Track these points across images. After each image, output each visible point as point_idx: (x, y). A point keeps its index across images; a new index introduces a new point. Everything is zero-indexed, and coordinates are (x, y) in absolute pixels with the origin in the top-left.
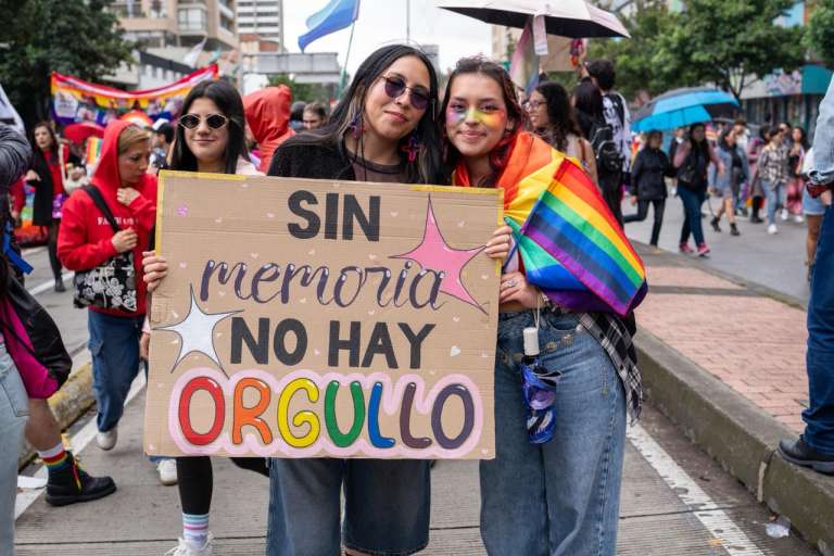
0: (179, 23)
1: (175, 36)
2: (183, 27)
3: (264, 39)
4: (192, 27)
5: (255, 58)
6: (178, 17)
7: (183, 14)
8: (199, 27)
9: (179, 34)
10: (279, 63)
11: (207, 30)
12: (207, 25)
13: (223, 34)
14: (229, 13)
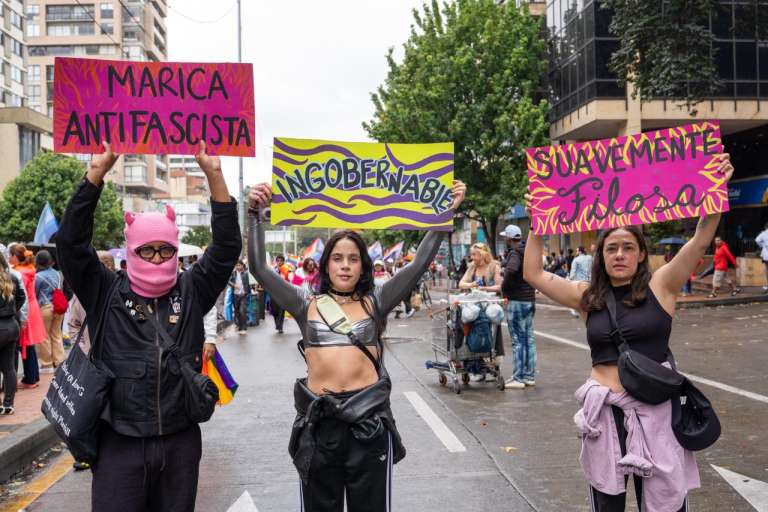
0: (125, 176)
1: (122, 187)
2: (128, 179)
3: (190, 174)
4: (134, 179)
5: (184, 217)
6: (124, 172)
7: (128, 171)
8: (140, 179)
9: (124, 185)
10: (200, 219)
11: (147, 182)
12: (146, 178)
13: (158, 183)
14: (163, 166)
